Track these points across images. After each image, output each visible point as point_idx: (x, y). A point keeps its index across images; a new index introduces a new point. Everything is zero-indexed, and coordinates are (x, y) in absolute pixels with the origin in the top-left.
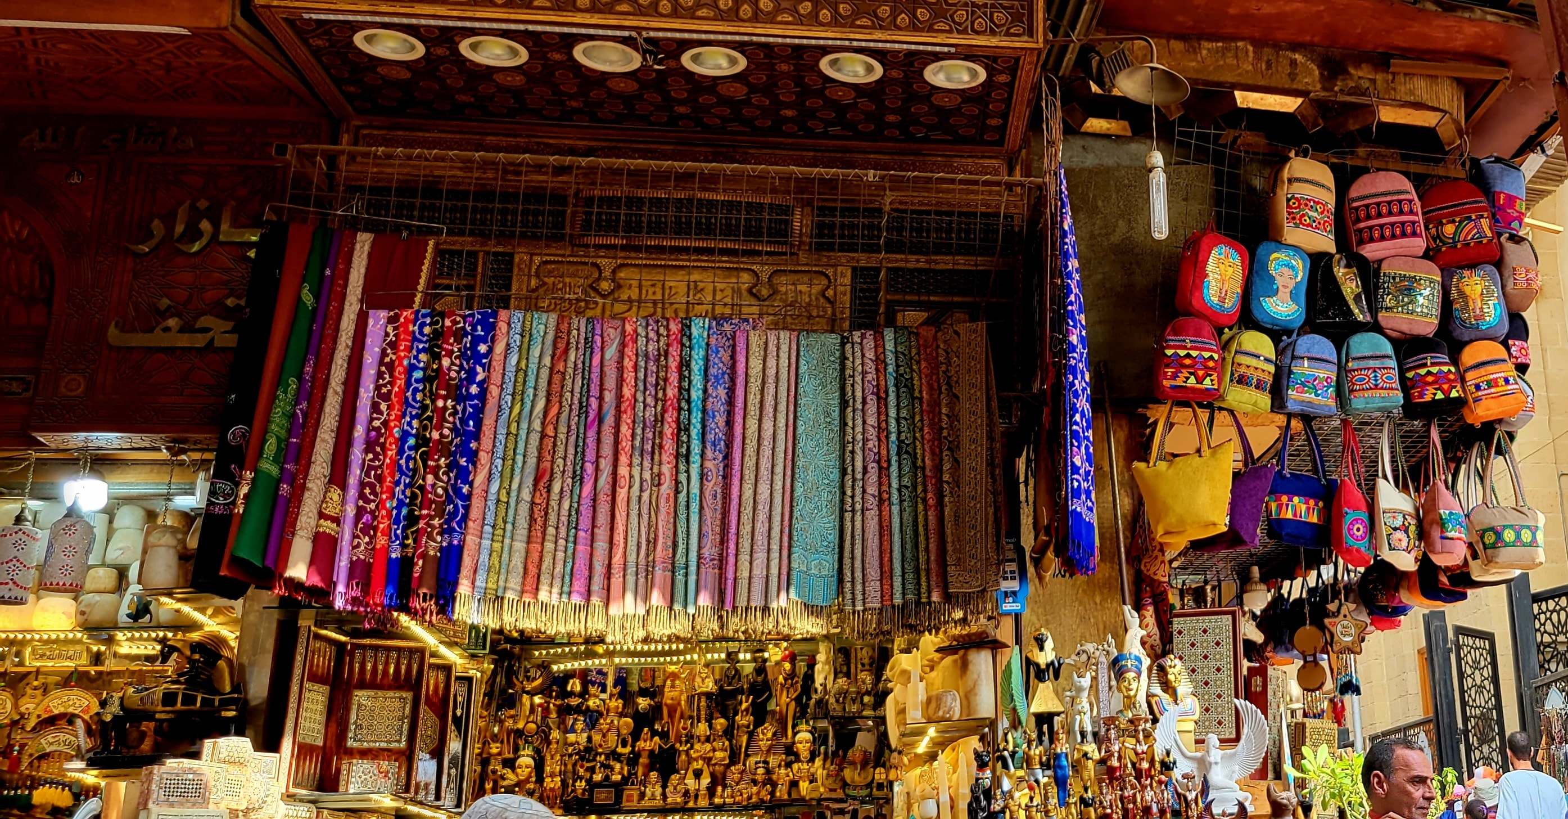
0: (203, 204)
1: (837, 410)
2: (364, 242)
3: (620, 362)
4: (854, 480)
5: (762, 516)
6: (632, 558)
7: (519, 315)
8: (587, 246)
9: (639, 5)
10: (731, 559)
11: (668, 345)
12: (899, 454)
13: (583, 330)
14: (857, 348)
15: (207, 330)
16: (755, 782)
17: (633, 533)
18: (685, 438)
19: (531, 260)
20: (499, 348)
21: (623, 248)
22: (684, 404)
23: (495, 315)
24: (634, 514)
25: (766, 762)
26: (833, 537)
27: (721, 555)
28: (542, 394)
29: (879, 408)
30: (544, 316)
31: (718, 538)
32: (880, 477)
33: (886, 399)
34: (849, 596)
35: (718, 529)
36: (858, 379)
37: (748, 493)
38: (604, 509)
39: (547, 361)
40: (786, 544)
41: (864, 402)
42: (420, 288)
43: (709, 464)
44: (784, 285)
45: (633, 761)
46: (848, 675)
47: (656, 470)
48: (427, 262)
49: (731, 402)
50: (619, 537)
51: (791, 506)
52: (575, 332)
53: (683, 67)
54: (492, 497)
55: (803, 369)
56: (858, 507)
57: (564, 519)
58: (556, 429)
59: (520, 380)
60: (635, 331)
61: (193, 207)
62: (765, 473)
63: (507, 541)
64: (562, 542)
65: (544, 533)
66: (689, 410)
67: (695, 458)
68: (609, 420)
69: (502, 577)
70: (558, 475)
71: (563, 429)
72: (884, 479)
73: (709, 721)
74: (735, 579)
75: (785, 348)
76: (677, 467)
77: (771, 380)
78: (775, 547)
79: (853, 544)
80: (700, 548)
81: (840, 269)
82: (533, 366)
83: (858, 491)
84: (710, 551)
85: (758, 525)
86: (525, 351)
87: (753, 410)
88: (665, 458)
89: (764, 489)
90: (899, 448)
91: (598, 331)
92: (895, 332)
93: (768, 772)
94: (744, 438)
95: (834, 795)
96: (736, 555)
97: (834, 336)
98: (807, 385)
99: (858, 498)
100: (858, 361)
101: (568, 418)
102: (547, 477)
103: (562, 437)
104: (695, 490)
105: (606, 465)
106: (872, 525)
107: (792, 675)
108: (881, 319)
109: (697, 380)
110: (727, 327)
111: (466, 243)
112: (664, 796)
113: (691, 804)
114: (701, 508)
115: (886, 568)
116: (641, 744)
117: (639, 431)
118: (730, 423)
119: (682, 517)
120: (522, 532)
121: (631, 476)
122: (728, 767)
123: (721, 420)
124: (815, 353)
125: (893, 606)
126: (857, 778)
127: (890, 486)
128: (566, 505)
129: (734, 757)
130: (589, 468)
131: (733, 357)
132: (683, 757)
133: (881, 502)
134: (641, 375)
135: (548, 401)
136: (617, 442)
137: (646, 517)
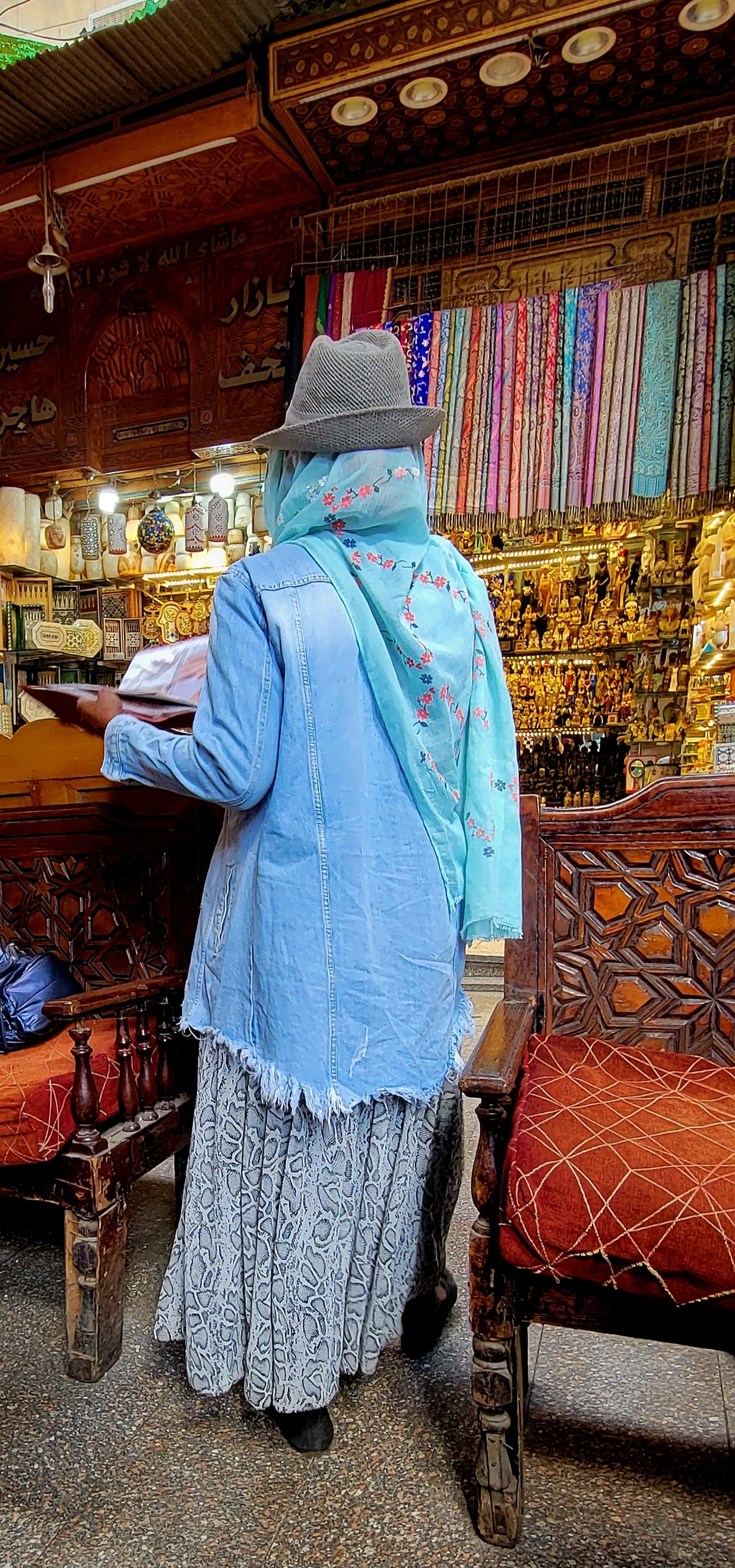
0: (256, 280)
1: (674, 344)
2: (349, 277)
3: (515, 336)
4: (684, 398)
5: (614, 437)
6: (524, 478)
7: (447, 312)
8: (491, 252)
9: (531, 5)
10: (591, 471)
11: (548, 316)
12: (722, 372)
13: (489, 315)
14: (694, 288)
15: (267, 368)
16: (598, 635)
17: (525, 460)
18: (560, 386)
19: (452, 274)
20: (436, 341)
21: (516, 247)
22: (560, 360)
23: (431, 317)
24: (525, 447)
25: (606, 622)
26: (666, 446)
27: (583, 469)
28: (464, 369)
29: (708, 336)
30: (464, 310)
31: (582, 457)
32: (705, 393)
33: (714, 328)
34: (675, 488)
35: (581, 451)
36: (693, 314)
37: (604, 421)
38: (505, 446)
39: (466, 344)
40: (630, 455)
41: (696, 333)
42: (384, 307)
43: (576, 403)
44: (635, 252)
45: (520, 626)
46: (666, 559)
47: (540, 413)
48: (387, 286)
49: (593, 353)
50: (516, 465)
51: (635, 426)
52: (484, 319)
53: (563, 61)
54: (436, 448)
55: (649, 314)
56: (686, 419)
57: (480, 457)
58: (473, 393)
59: (450, 362)
60: (525, 309)
61: (251, 285)
62: (617, 404)
63: (446, 476)
64: (479, 473)
65: (468, 468)
66: (563, 365)
67: (567, 400)
68: (508, 381)
69: (444, 501)
70: (476, 427)
71: (478, 393)
72: (709, 395)
73: (569, 597)
74: (593, 485)
75: (635, 300)
76: (554, 408)
77: (624, 329)
78: (622, 458)
79: (680, 449)
80: (569, 466)
81: (681, 226)
82: (458, 350)
83: (687, 406)
84: (576, 467)
85: (611, 443)
86: (452, 339)
87: (609, 356)
88: (545, 402)
89: (616, 415)
90: (722, 366)
91: (500, 314)
92: (727, 267)
93: (607, 628)
94: (602, 379)
95: (651, 638)
96: (594, 468)
97: (675, 281)
98: (652, 328)
99: (686, 413)
100: (694, 299)
101: (482, 384)
102: (469, 429)
103: (478, 398)
104: (566, 424)
105: (506, 414)
106: (696, 433)
107: (625, 565)
108: (714, 258)
109: (569, 339)
110: (592, 292)
111: (411, 270)
112: (540, 645)
113: (557, 649)
114: (571, 436)
115: (705, 464)
116: (525, 615)
117: (528, 386)
118: (592, 370)
119: (558, 446)
120: (455, 470)
121: (523, 420)
122: (581, 626)
123: (586, 368)
124: (659, 301)
125: (708, 492)
126: (668, 627)
127: (712, 399)
128: (481, 447)
129: (584, 620)
130: (496, 418)
131: (596, 316)
132: (552, 622)
133: (704, 412)
134: (530, 343)
135: (468, 373)
136: (514, 396)
137: (533, 448)
